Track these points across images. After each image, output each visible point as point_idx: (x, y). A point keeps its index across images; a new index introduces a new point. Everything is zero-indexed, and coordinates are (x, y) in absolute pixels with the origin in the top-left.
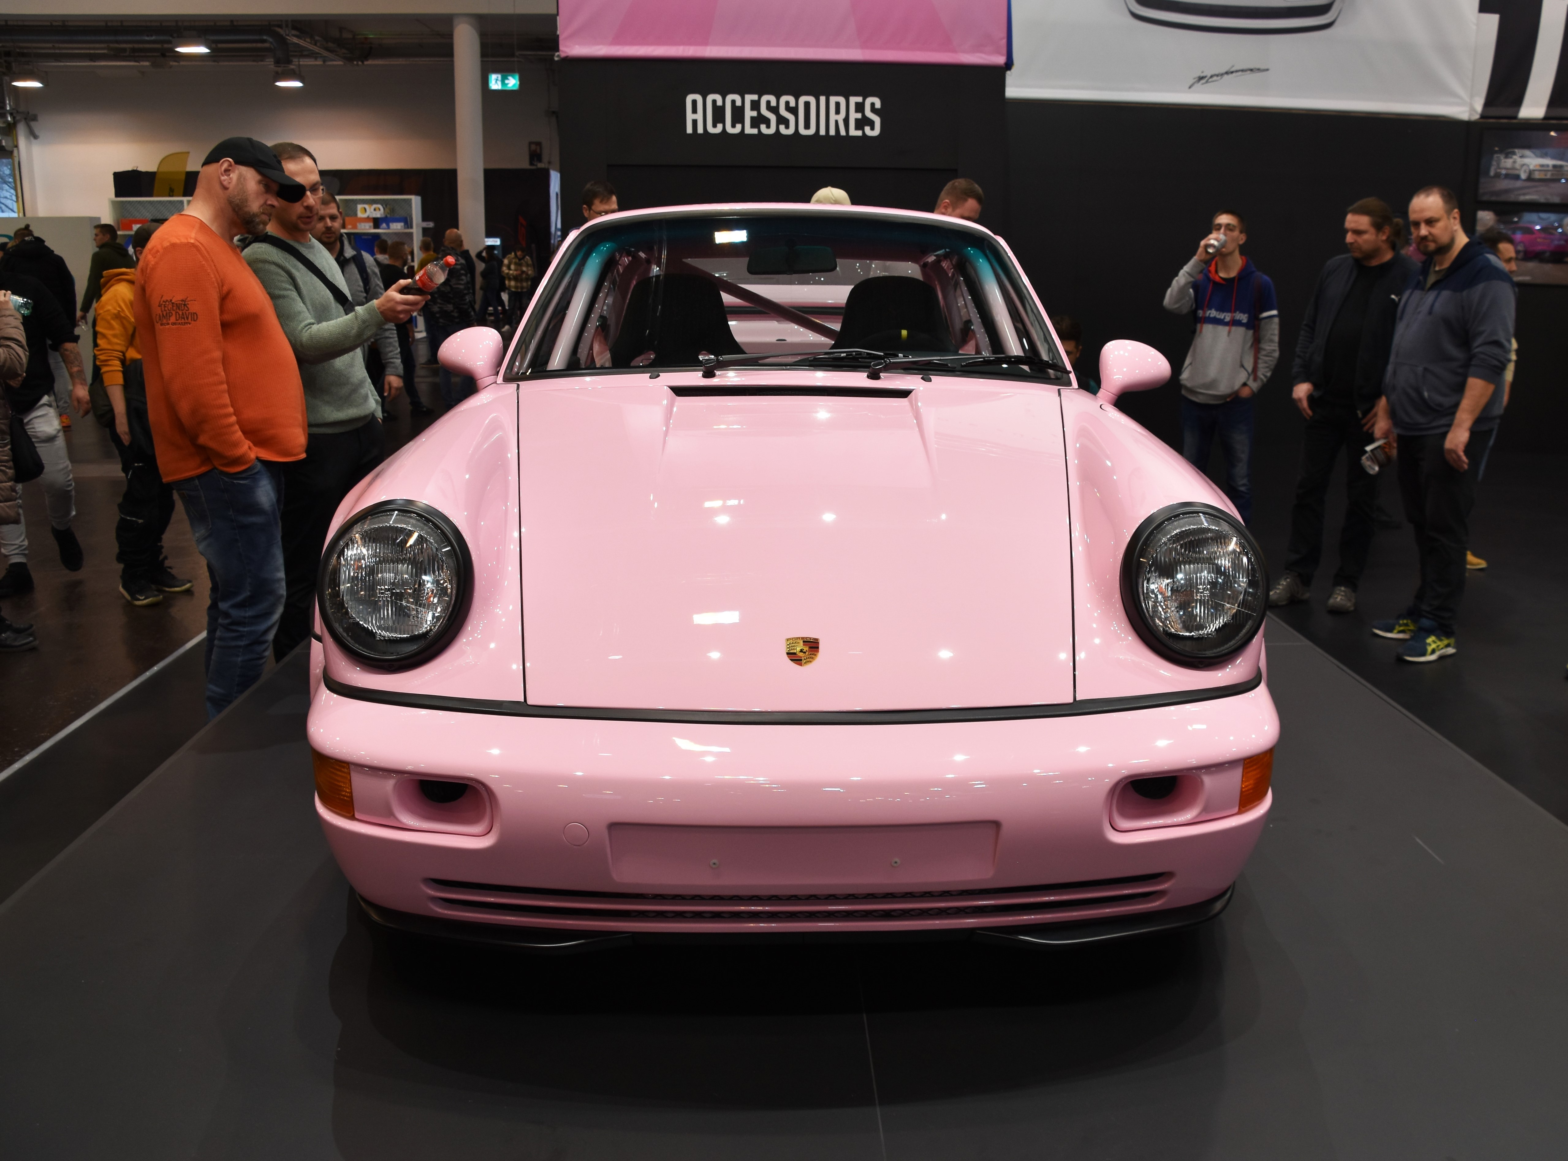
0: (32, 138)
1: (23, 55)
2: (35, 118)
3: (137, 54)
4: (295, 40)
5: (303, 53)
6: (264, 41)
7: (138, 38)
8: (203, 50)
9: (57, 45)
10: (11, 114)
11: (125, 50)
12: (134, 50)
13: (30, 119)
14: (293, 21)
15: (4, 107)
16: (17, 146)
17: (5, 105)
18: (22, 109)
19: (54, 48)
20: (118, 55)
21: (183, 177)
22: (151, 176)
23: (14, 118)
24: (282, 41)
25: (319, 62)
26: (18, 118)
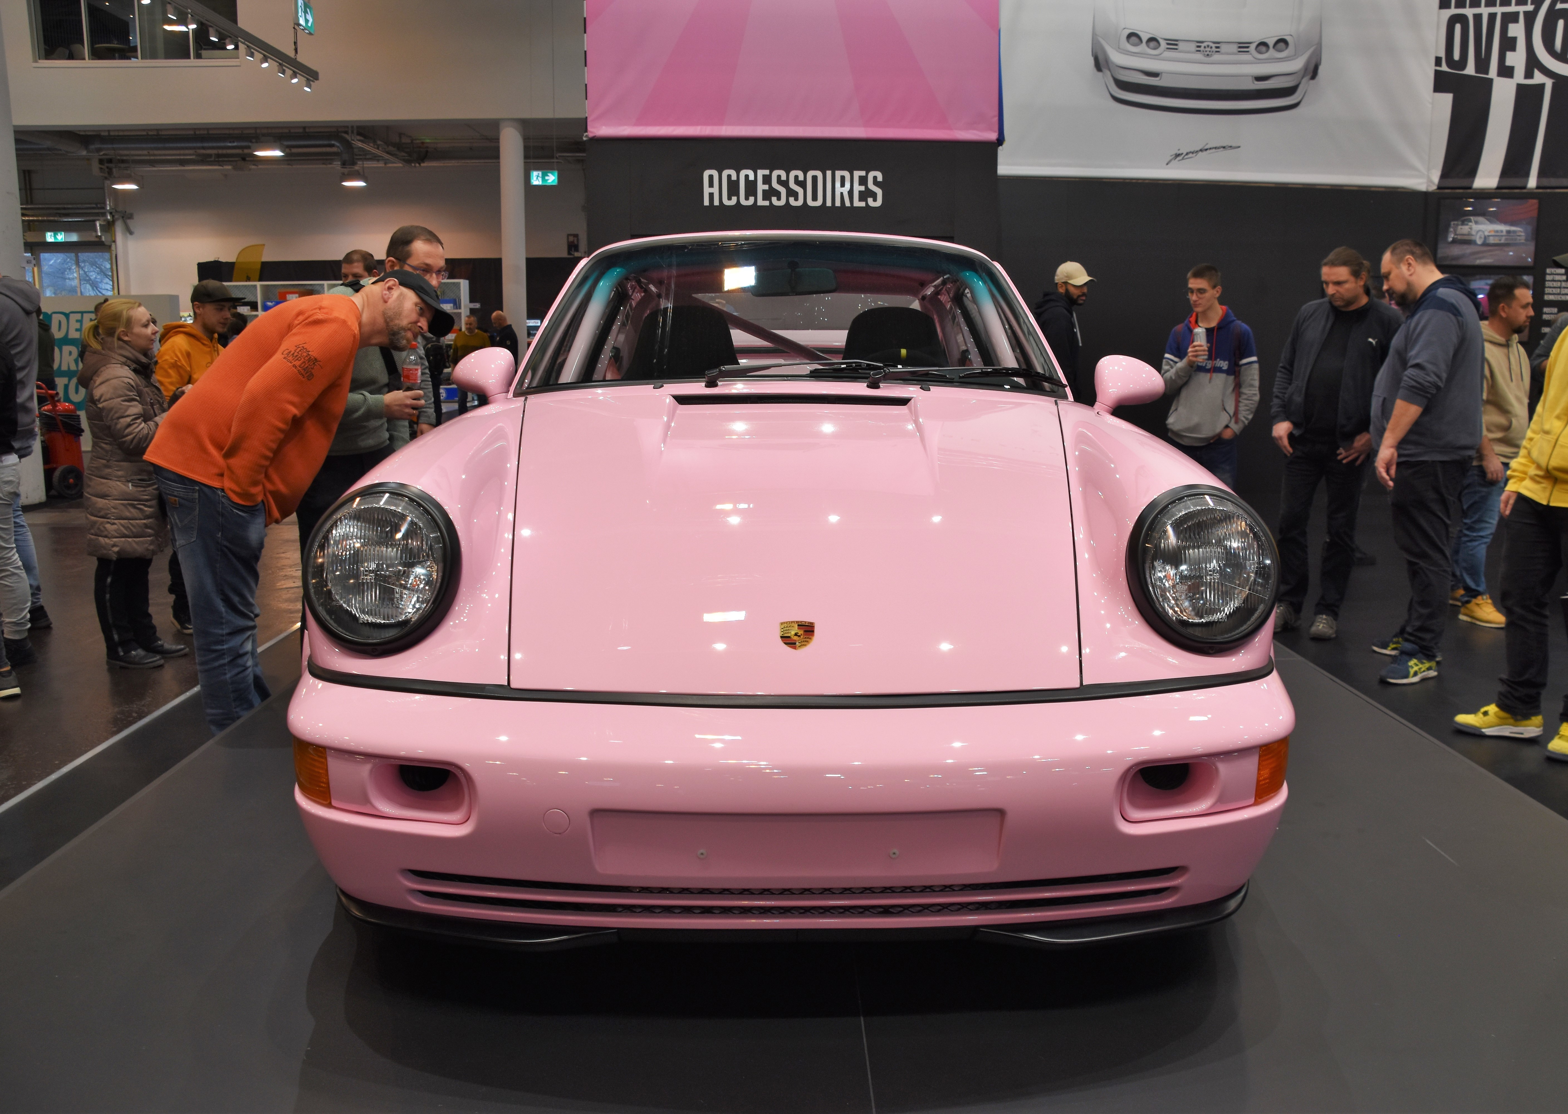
0: (128, 235)
1: (123, 161)
2: (131, 217)
3: (220, 159)
4: (360, 144)
5: (366, 156)
6: (332, 146)
7: (222, 144)
8: (278, 153)
9: (151, 152)
10: (111, 213)
11: (210, 156)
12: (218, 156)
13: (127, 217)
14: (358, 127)
15: (104, 208)
16: (114, 242)
17: (105, 204)
18: (120, 209)
19: (149, 155)
20: (204, 160)
21: (259, 266)
22: (231, 265)
23: (113, 216)
24: (348, 145)
25: (381, 164)
26: (116, 217)
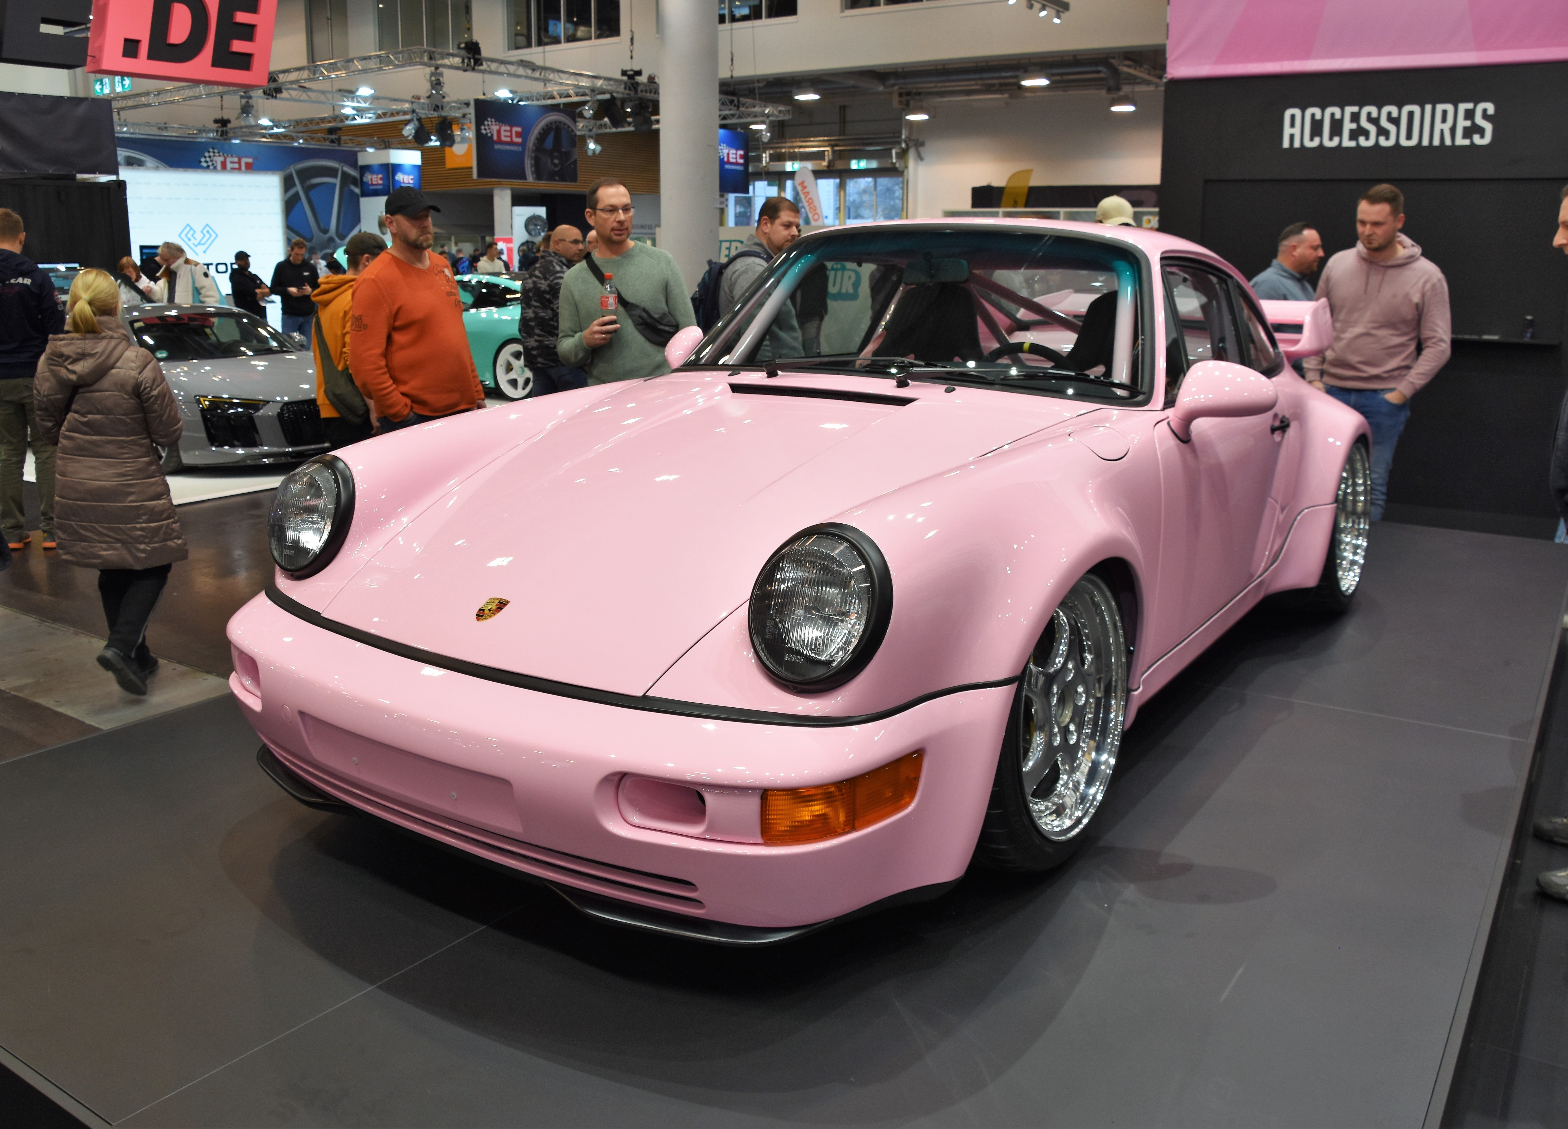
0: (919, 160)
1: (919, 94)
2: (922, 144)
3: (1003, 88)
4: (1126, 69)
5: (1133, 80)
6: (1099, 72)
7: (997, 75)
8: (1043, 82)
9: (939, 85)
10: (905, 142)
11: (993, 85)
12: (1001, 85)
13: (919, 145)
14: (1125, 53)
15: (900, 137)
16: (907, 167)
17: (901, 133)
18: (914, 137)
19: (936, 87)
20: (988, 89)
21: (1026, 191)
22: (1000, 191)
23: (907, 145)
24: (1115, 71)
25: (1152, 88)
26: (910, 144)
